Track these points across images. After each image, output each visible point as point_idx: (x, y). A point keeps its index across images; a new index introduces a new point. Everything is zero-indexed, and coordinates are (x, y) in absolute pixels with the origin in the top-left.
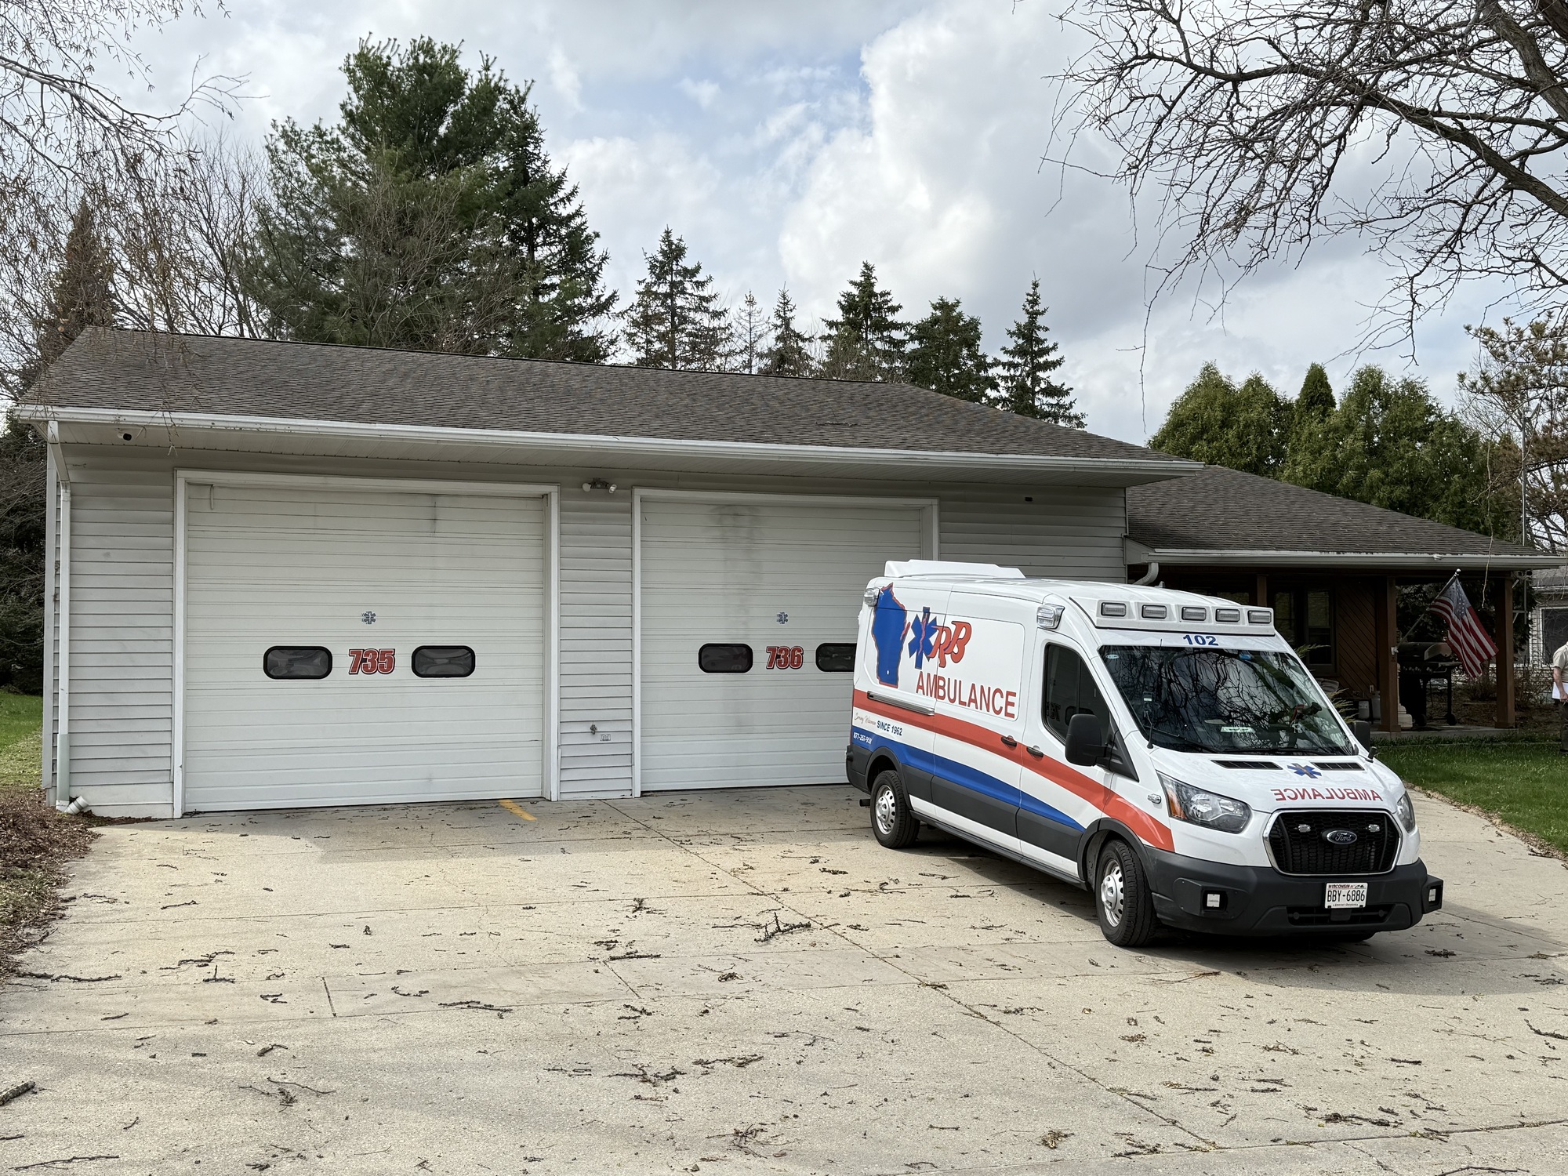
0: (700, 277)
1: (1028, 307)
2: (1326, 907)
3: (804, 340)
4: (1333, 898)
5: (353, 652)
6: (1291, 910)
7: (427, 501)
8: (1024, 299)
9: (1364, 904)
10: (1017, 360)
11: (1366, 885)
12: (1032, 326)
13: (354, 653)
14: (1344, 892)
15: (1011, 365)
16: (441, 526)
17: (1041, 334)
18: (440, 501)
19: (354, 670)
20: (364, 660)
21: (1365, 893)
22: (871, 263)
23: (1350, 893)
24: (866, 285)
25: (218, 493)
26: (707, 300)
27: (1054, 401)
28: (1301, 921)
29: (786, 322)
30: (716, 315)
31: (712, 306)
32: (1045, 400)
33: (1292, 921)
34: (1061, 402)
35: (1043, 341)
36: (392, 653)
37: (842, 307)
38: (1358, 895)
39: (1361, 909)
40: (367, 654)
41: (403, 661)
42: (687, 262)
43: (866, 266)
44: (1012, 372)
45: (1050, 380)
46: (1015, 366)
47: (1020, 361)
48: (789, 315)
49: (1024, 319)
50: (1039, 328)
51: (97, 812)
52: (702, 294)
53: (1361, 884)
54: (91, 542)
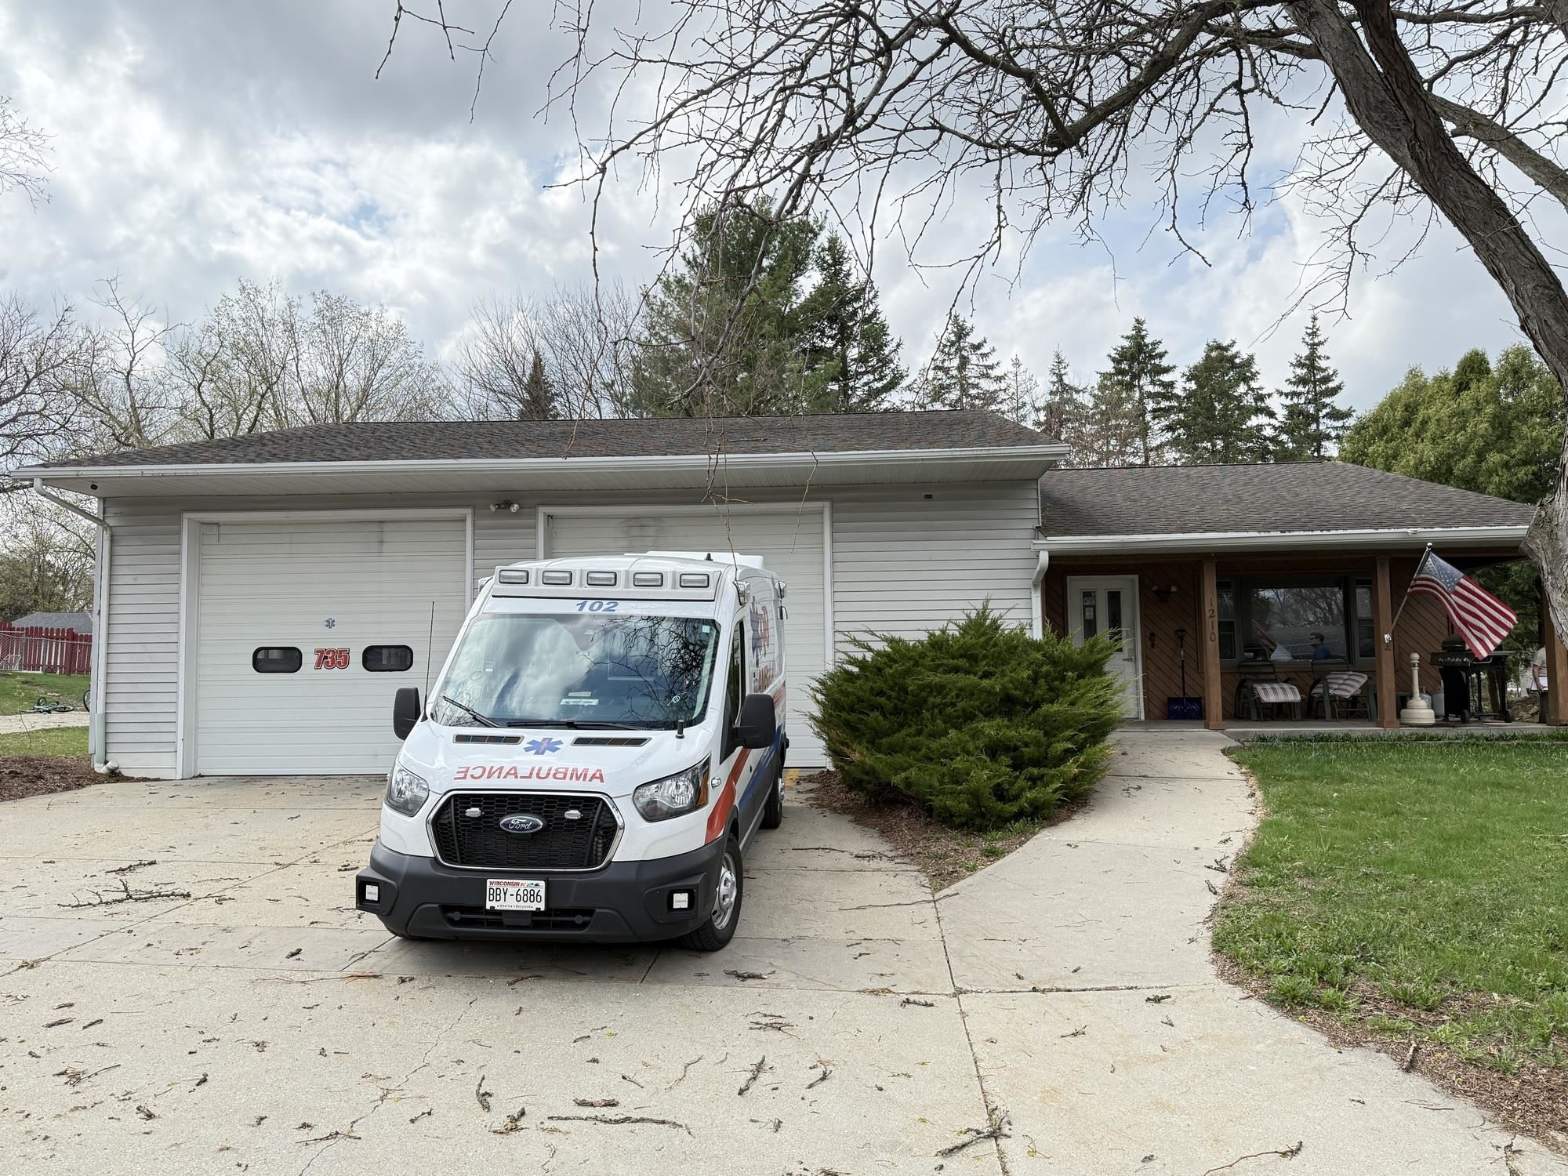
0: (984, 350)
1: (1308, 339)
2: (488, 907)
3: (1078, 392)
4: (497, 897)
5: (317, 652)
6: (446, 908)
7: (375, 527)
8: (1303, 332)
9: (542, 907)
10: (1300, 389)
11: (542, 883)
12: (1312, 357)
13: (319, 652)
14: (512, 890)
15: (1294, 394)
16: (385, 546)
17: (1322, 363)
18: (387, 527)
19: (318, 666)
20: (326, 658)
21: (542, 893)
22: (1142, 318)
23: (521, 893)
24: (1138, 337)
25: (223, 529)
26: (992, 367)
27: (1339, 424)
28: (463, 922)
29: (1060, 377)
30: (999, 379)
31: (993, 373)
32: (1330, 423)
33: (452, 922)
34: (1347, 425)
35: (1324, 370)
36: (347, 651)
37: (1114, 360)
38: (532, 896)
39: (538, 912)
40: (328, 653)
41: (356, 658)
42: (973, 339)
43: (1137, 321)
44: (1295, 400)
45: (1334, 405)
46: (1299, 395)
47: (1303, 390)
48: (1063, 371)
49: (1305, 351)
50: (1319, 358)
51: (126, 773)
52: (987, 363)
53: (535, 882)
54: (125, 570)
